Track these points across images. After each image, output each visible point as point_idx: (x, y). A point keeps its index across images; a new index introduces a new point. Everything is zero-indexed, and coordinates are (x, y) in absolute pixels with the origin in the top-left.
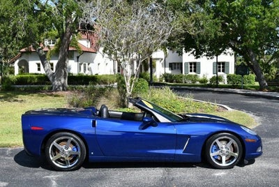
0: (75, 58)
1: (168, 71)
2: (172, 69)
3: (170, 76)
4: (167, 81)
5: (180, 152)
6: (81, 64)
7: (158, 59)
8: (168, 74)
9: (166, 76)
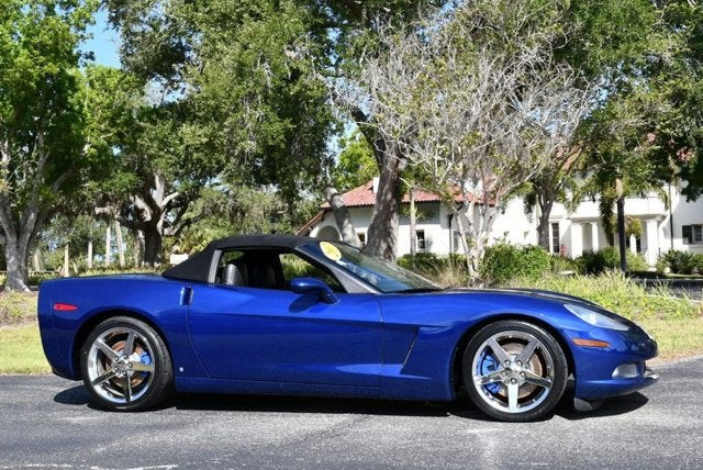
0: (444, 219)
1: (681, 246)
2: (690, 242)
3: (685, 258)
4: (674, 270)
5: (394, 370)
6: (457, 233)
7: (653, 217)
8: (677, 253)
9: (673, 259)
